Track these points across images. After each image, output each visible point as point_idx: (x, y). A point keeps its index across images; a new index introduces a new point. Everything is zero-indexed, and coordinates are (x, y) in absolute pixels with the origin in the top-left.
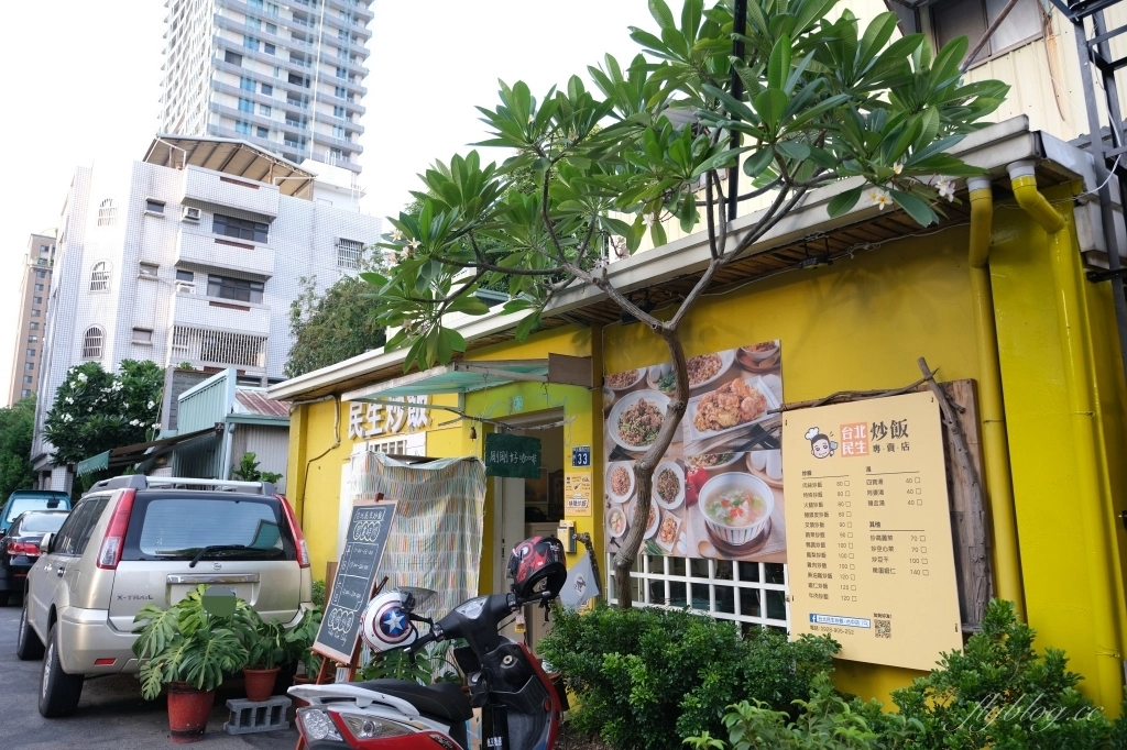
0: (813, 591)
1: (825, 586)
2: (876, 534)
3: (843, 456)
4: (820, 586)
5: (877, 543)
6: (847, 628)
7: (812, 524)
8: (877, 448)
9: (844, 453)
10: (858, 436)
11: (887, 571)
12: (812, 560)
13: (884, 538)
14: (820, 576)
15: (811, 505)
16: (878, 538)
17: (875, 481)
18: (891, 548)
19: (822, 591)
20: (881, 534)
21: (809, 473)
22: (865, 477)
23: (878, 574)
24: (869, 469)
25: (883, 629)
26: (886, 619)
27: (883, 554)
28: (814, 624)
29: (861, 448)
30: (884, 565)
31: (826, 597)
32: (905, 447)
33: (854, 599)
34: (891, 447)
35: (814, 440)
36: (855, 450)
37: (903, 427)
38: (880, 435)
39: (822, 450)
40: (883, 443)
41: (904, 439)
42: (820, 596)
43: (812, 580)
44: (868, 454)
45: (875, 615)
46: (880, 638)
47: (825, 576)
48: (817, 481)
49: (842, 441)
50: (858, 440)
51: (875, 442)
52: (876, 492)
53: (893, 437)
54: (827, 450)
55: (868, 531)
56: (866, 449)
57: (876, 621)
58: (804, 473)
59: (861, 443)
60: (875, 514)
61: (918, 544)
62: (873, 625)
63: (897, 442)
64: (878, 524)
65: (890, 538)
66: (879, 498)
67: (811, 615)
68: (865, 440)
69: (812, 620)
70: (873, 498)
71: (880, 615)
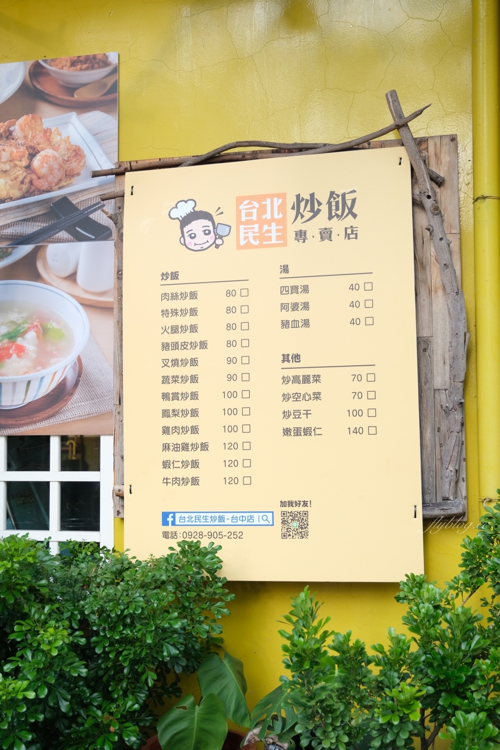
0: (171, 473)
1: (195, 464)
2: (291, 373)
3: (239, 247)
4: (185, 464)
5: (292, 388)
6: (233, 529)
7: (175, 362)
8: (301, 235)
9: (243, 242)
10: (268, 216)
11: (307, 431)
12: (171, 422)
13: (306, 379)
14: (185, 447)
15: (175, 329)
16: (296, 379)
17: (295, 289)
18: (317, 396)
19: (190, 473)
20: (301, 373)
21: (175, 276)
22: (278, 281)
23: (292, 439)
24: (285, 269)
25: (295, 525)
26: (301, 509)
27: (302, 405)
28: (170, 528)
29: (274, 235)
30: (303, 423)
31: (195, 481)
32: (351, 234)
33: (248, 481)
34: (326, 234)
35: (186, 221)
36: (263, 238)
37: (349, 203)
38: (308, 215)
39: (201, 238)
40: (313, 228)
41: (349, 221)
42: (185, 481)
43: (171, 455)
44: (285, 244)
45: (283, 504)
46: (289, 540)
47: (195, 447)
48: (188, 289)
49: (239, 222)
50: (269, 222)
51: (299, 225)
52: (295, 306)
53: (330, 217)
54: (211, 238)
55: (278, 370)
56: (283, 237)
57: (283, 513)
58: (164, 276)
59: (274, 226)
60: (293, 339)
61: (363, 386)
62: (278, 519)
63: (338, 226)
64: (297, 358)
65: (317, 379)
66: (300, 315)
67: (165, 515)
68: (282, 222)
69: (165, 523)
70: (290, 316)
71: (291, 504)
